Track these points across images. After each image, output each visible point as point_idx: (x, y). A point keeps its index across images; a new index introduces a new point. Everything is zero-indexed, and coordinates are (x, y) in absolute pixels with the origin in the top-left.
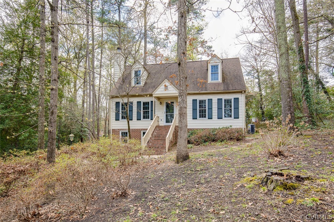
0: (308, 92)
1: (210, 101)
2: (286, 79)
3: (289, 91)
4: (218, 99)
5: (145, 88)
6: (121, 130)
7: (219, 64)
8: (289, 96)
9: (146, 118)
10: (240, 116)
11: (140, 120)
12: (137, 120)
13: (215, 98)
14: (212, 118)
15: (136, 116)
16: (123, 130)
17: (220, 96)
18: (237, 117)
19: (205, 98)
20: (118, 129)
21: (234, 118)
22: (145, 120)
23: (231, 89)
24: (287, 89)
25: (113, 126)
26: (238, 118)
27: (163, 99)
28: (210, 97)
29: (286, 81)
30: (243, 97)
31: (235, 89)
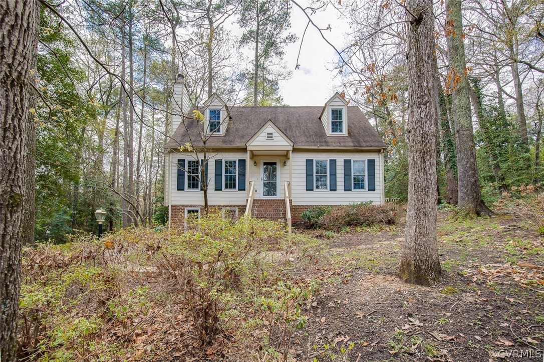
0: (454, 157)
1: (333, 162)
2: (467, 127)
3: (472, 146)
4: (345, 161)
5: (227, 137)
6: (187, 206)
7: (344, 107)
8: (472, 154)
9: (230, 188)
10: (377, 187)
11: (221, 190)
12: (216, 190)
13: (340, 159)
14: (335, 190)
15: (214, 184)
16: (191, 206)
17: (348, 156)
18: (372, 188)
19: (326, 158)
20: (183, 206)
21: (369, 190)
22: (229, 190)
23: (365, 145)
24: (469, 144)
25: (173, 199)
26: (374, 190)
27: (260, 157)
28: (333, 156)
29: (467, 130)
30: (380, 158)
31: (369, 145)
